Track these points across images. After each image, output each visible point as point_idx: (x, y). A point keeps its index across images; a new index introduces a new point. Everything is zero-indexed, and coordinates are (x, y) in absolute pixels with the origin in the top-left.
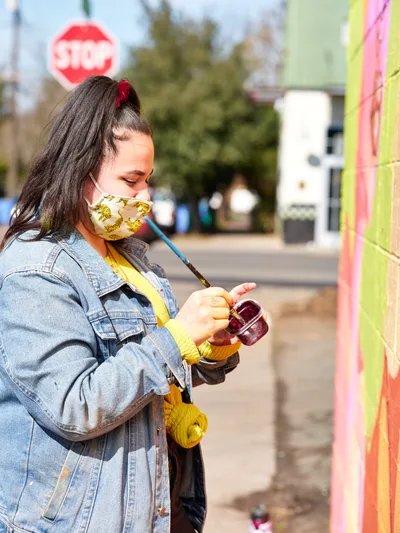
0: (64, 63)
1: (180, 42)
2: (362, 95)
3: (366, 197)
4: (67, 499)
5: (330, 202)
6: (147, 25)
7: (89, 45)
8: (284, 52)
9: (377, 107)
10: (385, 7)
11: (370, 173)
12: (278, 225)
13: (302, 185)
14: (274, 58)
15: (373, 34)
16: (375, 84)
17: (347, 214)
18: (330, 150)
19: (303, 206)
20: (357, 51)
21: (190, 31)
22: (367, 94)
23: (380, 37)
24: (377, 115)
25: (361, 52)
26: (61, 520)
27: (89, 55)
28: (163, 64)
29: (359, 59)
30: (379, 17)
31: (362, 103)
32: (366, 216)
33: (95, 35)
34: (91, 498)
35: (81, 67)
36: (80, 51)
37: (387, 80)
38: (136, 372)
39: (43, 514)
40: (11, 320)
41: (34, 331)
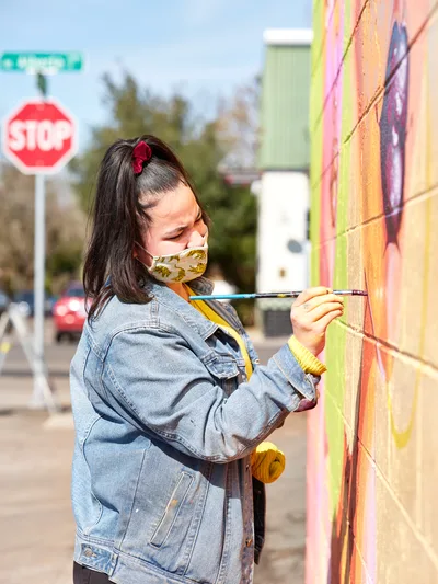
0: (18, 145)
1: (148, 122)
2: (323, 164)
4: (174, 527)
6: (111, 104)
7: (46, 125)
8: (260, 131)
9: (335, 177)
10: (339, 71)
11: (330, 244)
12: (258, 317)
13: (282, 273)
14: (250, 138)
15: (331, 100)
16: (333, 152)
20: (318, 121)
21: (158, 109)
22: (327, 165)
23: (336, 103)
24: (334, 185)
25: (322, 121)
26: (168, 546)
27: (46, 135)
29: (321, 126)
30: (335, 83)
31: (324, 174)
33: (53, 114)
34: (195, 528)
35: (37, 149)
36: (36, 132)
37: (342, 147)
38: (259, 395)
39: (149, 541)
40: (133, 374)
41: (158, 380)
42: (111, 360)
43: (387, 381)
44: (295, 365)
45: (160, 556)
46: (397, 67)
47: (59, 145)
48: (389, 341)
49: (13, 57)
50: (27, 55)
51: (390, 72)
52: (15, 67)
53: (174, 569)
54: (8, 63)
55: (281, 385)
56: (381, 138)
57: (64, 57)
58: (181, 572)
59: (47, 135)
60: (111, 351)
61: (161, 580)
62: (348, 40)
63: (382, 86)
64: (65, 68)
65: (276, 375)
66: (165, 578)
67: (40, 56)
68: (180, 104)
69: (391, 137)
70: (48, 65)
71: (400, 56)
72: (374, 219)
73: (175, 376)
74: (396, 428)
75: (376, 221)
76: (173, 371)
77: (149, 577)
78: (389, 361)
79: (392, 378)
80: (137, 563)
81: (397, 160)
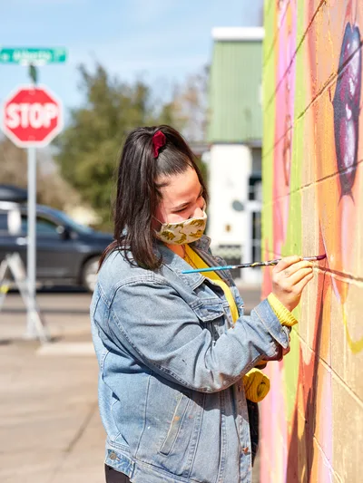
0: (14, 124)
1: (116, 104)
2: (276, 135)
3: (282, 222)
4: (178, 438)
5: (254, 243)
6: (86, 90)
7: (37, 107)
8: (209, 111)
9: (288, 145)
10: (292, 61)
11: (284, 200)
13: (228, 228)
14: (200, 117)
15: (283, 84)
16: (286, 126)
17: (267, 240)
18: (252, 196)
19: (229, 247)
20: (270, 101)
21: (125, 94)
22: (280, 136)
23: (289, 87)
24: (288, 151)
25: (274, 102)
26: (174, 454)
28: (101, 123)
29: (273, 107)
30: (288, 71)
31: (276, 144)
32: (282, 237)
33: (42, 98)
34: (195, 438)
35: (30, 126)
36: (29, 113)
37: (295, 122)
38: (245, 343)
39: (159, 450)
40: (134, 320)
41: (154, 325)
42: (116, 308)
43: (343, 303)
44: (274, 319)
45: (168, 463)
46: (350, 58)
47: (47, 123)
48: (344, 271)
49: (10, 52)
50: (21, 50)
51: (342, 62)
52: (11, 60)
53: (180, 473)
54: (5, 57)
55: (262, 334)
56: (335, 114)
57: (51, 51)
58: (186, 474)
59: (38, 115)
60: (115, 300)
61: (170, 482)
62: (300, 37)
63: (335, 73)
64: (52, 60)
65: (259, 326)
66: (173, 480)
67: (31, 50)
68: (142, 90)
69: (345, 113)
70: (38, 58)
71: (353, 50)
72: (328, 177)
73: (168, 322)
74: (351, 338)
75: (330, 179)
76: (166, 317)
77: (160, 480)
78: (345, 286)
79: (347, 300)
80: (150, 469)
81: (350, 130)
